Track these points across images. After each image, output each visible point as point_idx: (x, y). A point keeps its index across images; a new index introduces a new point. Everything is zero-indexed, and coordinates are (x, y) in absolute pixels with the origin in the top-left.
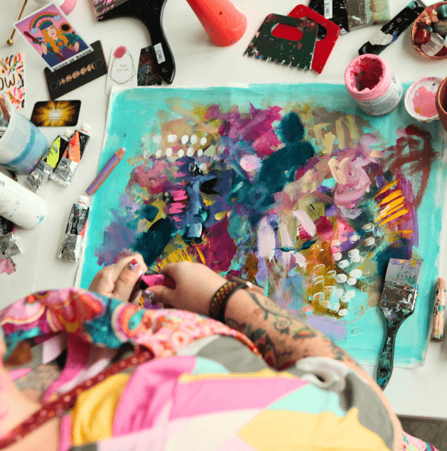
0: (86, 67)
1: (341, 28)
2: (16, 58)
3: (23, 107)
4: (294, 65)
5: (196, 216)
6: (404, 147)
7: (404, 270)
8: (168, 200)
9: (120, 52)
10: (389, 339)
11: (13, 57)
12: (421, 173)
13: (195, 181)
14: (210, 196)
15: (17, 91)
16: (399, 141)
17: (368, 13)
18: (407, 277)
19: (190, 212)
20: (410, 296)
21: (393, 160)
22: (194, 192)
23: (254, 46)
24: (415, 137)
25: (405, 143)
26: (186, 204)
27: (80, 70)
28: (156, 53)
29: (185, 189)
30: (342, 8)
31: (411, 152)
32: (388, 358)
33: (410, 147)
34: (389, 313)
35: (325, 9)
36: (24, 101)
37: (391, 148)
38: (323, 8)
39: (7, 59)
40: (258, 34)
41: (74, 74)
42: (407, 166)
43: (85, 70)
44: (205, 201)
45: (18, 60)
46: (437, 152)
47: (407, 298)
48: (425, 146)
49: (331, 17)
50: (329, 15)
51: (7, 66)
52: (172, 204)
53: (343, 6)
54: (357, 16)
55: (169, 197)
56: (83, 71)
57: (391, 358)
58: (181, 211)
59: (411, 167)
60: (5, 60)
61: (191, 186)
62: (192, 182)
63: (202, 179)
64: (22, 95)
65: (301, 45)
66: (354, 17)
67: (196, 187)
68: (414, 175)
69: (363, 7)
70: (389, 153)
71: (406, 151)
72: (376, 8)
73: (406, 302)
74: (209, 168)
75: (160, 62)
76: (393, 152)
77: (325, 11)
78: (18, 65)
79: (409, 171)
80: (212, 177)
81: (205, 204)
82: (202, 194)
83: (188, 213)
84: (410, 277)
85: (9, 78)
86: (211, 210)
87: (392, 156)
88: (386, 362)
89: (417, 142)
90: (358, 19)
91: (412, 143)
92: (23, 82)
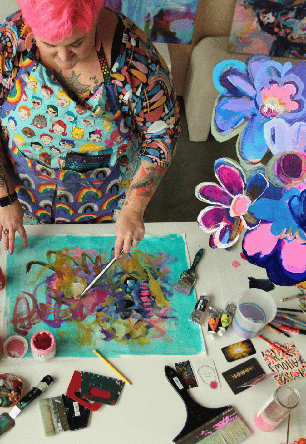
0: (238, 377)
1: (67, 396)
2: (282, 382)
3: (262, 352)
4: (91, 374)
5: (133, 290)
6: (28, 325)
7: (183, 288)
8: (151, 297)
9: (214, 385)
10: (195, 265)
11: (284, 382)
12: (18, 313)
13: (138, 306)
14: (127, 299)
15: (271, 362)
16: (30, 328)
17: (51, 404)
18: (182, 285)
19: (136, 291)
20: (182, 277)
21: (33, 318)
22: (137, 301)
23: (120, 386)
24: (22, 329)
25: (27, 327)
26: (139, 295)
27: (241, 375)
28: (181, 383)
29: (143, 302)
30: (68, 409)
31: (24, 322)
32: (197, 258)
33: (24, 325)
34: (193, 274)
35: (78, 408)
36: (264, 356)
37: (34, 324)
38: (80, 409)
39: (288, 381)
40: (119, 393)
41: (245, 373)
42: (25, 316)
43: (238, 375)
44: (130, 297)
45: (280, 381)
46: (11, 322)
47: (184, 277)
48: (17, 325)
49: (74, 403)
50: (76, 404)
51: (286, 377)
52: (148, 295)
53: (67, 410)
54: (57, 403)
55: (151, 298)
56: (239, 374)
57: (196, 258)
58: (142, 292)
59: (23, 315)
60: (290, 381)
61: (139, 304)
62: (140, 306)
63: (134, 307)
64: (266, 359)
65: (89, 385)
66: (59, 402)
67: (137, 303)
68: (21, 312)
69: (55, 408)
70: (35, 322)
71: (26, 323)
72: (47, 408)
73: (185, 276)
74: (132, 313)
75: (176, 377)
76: (33, 322)
77: (78, 407)
78: (278, 378)
79: (24, 313)
80: (129, 308)
81: (129, 295)
82: (132, 300)
83: (138, 291)
84: (180, 284)
85: (281, 370)
86: (125, 292)
87: (33, 320)
88: (198, 257)
89: (21, 327)
90: (57, 401)
91: (24, 327)
92: (270, 367)
